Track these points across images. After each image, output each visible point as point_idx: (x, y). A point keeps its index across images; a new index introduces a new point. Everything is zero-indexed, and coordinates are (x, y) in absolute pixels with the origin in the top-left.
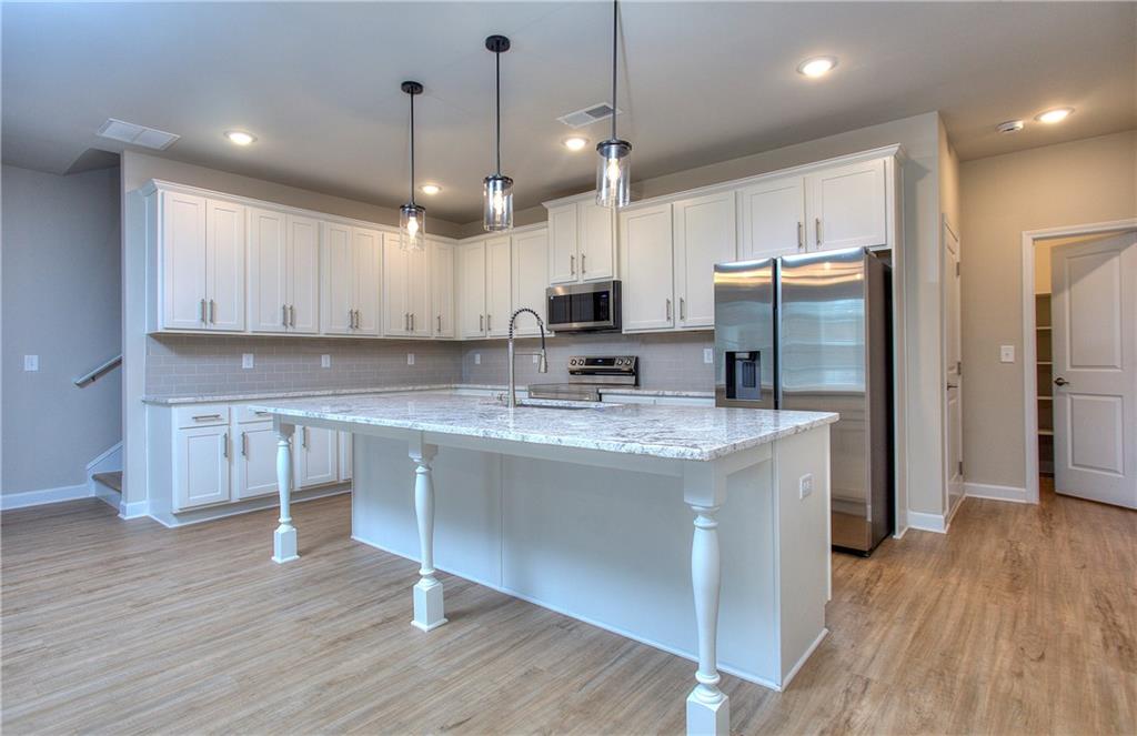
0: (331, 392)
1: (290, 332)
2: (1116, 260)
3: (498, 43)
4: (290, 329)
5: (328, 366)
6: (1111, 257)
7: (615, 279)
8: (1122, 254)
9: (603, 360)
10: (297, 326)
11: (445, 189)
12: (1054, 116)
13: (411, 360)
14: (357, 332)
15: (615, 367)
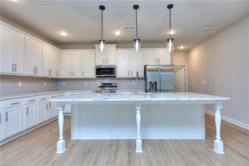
0: (35, 95)
1: (14, 73)
2: (182, 69)
3: (136, 7)
4: (14, 72)
5: (21, 86)
6: (180, 69)
7: (115, 65)
8: (183, 69)
9: (108, 84)
10: (17, 71)
11: (68, 34)
12: (182, 48)
13: (45, 84)
14: (36, 75)
15: (112, 85)
